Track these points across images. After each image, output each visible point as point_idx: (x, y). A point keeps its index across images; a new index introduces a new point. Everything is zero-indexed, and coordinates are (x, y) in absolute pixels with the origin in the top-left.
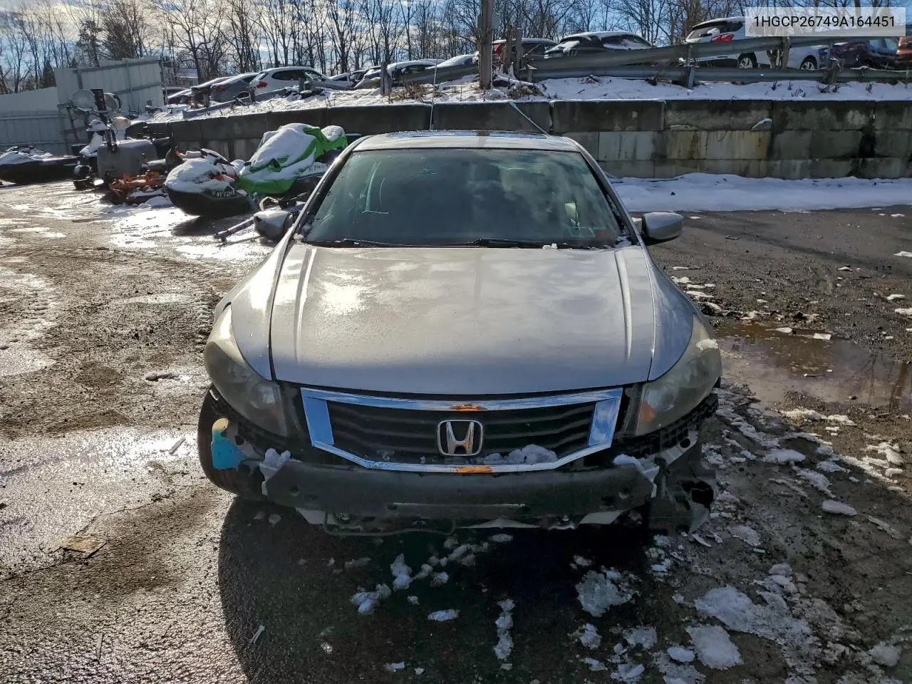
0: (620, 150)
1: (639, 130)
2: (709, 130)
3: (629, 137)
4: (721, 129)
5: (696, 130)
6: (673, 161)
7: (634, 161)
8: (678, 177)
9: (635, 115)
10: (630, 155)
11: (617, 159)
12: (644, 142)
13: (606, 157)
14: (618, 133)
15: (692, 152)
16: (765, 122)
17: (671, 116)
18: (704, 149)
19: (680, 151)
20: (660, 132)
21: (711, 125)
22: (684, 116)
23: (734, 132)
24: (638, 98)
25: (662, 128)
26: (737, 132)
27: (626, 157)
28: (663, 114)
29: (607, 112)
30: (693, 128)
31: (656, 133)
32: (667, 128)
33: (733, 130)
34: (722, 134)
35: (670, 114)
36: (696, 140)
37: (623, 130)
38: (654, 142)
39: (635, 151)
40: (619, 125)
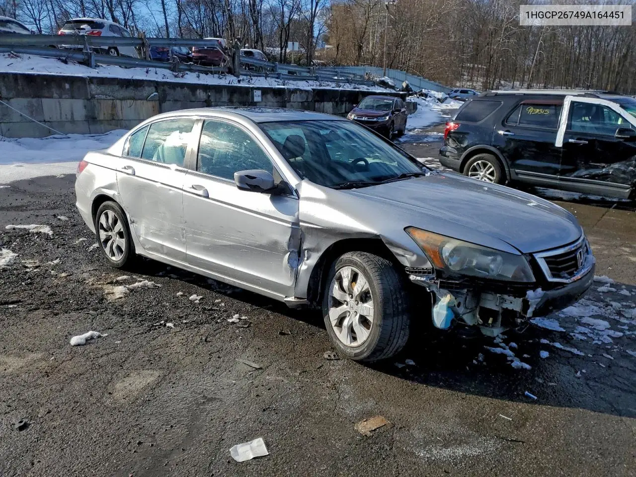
0: (61, 113)
1: (73, 97)
2: (121, 100)
3: (67, 103)
4: (128, 99)
5: (113, 100)
6: (101, 122)
7: (73, 121)
8: (108, 133)
9: (67, 86)
10: (69, 117)
11: (59, 120)
12: (77, 107)
13: (50, 119)
14: (57, 100)
15: (113, 115)
16: (154, 95)
17: (93, 88)
18: (120, 112)
19: (105, 114)
20: (88, 100)
21: (122, 96)
22: (103, 88)
23: (137, 101)
24: (61, 73)
25: (90, 97)
26: (139, 101)
27: (67, 118)
28: (88, 86)
29: (45, 83)
30: (111, 98)
31: (86, 101)
32: (93, 97)
33: (136, 100)
34: (130, 103)
35: (93, 86)
36: (114, 107)
37: (61, 98)
38: (85, 107)
39: (72, 114)
40: (57, 94)
